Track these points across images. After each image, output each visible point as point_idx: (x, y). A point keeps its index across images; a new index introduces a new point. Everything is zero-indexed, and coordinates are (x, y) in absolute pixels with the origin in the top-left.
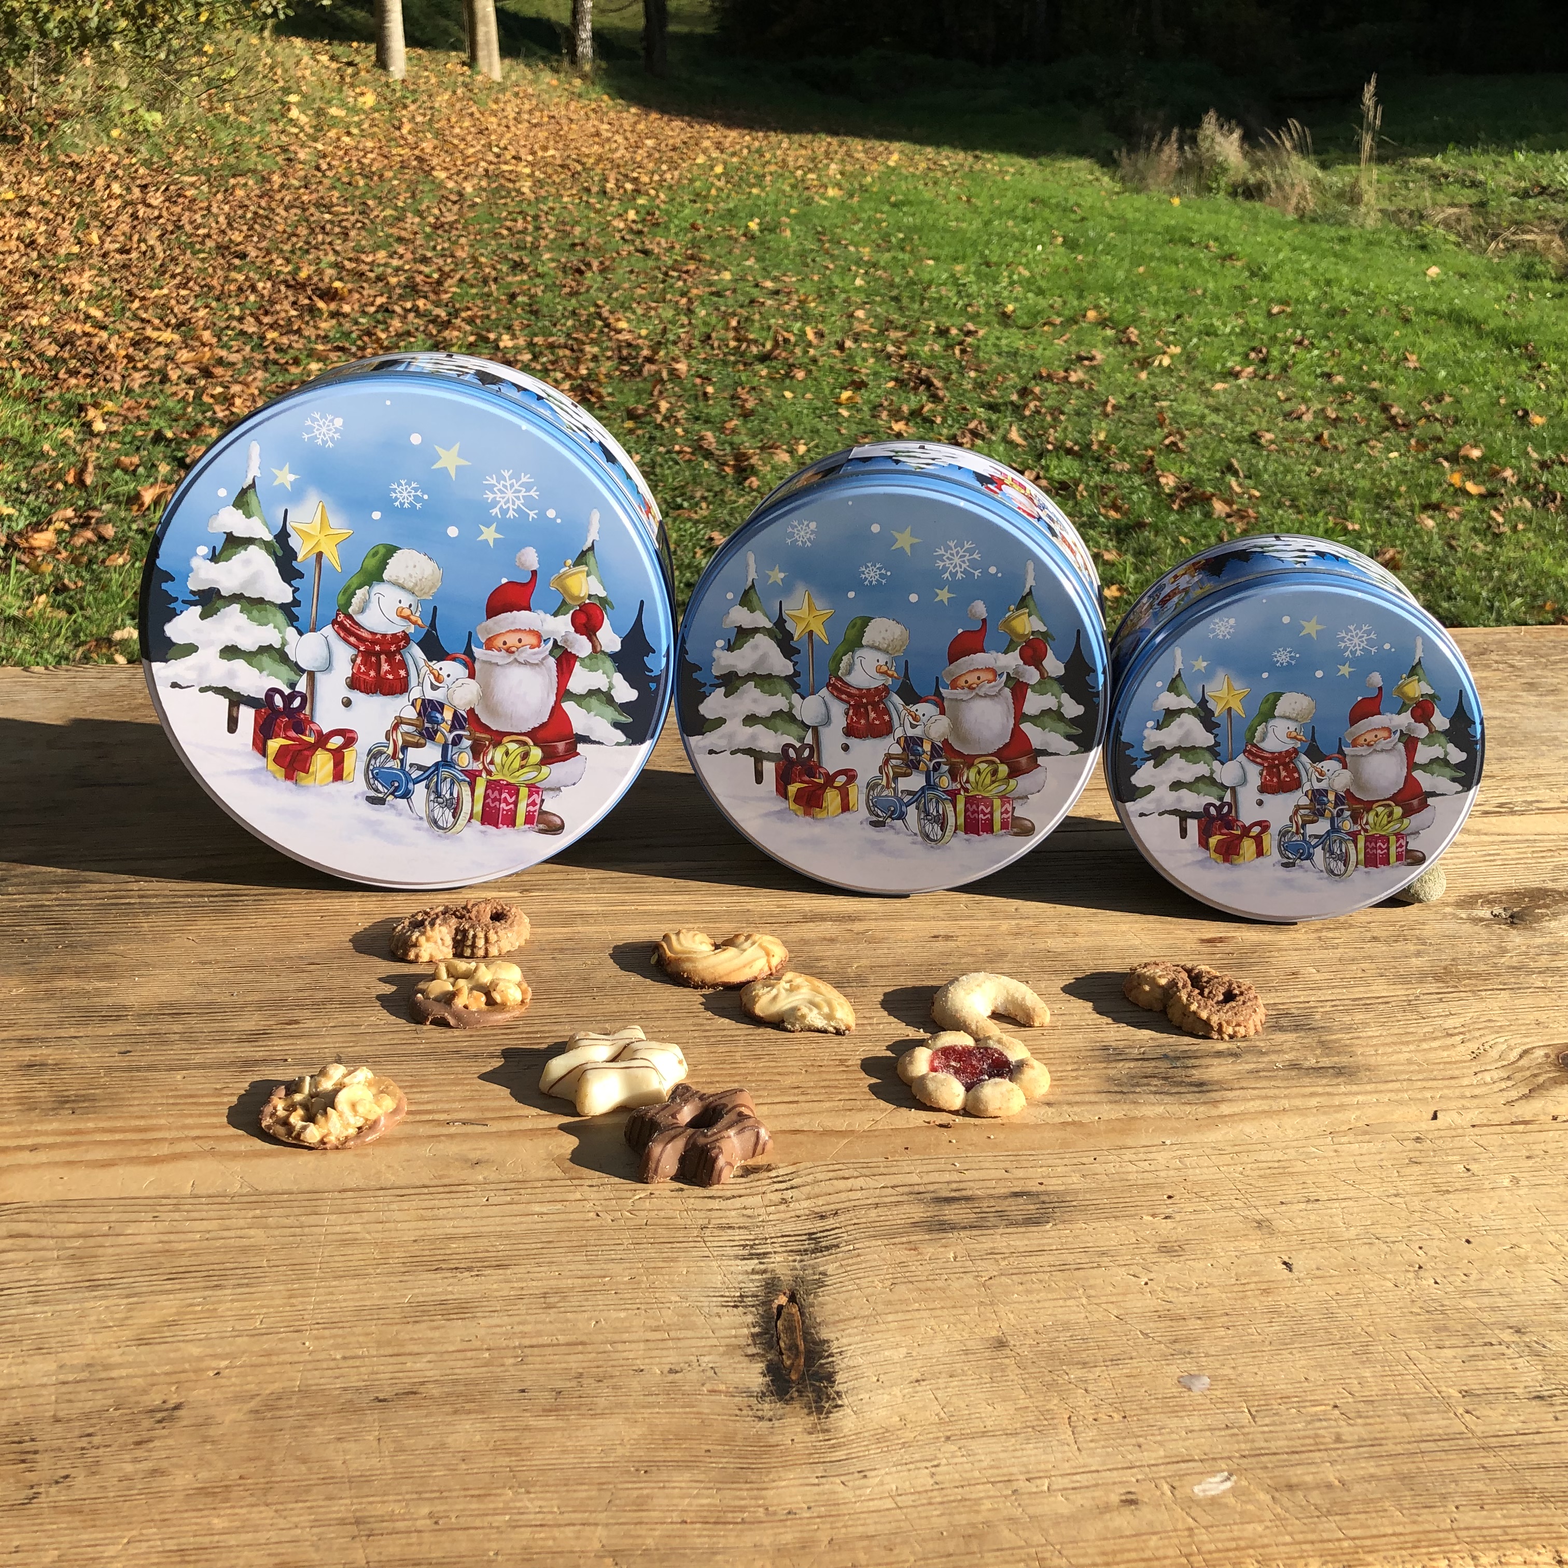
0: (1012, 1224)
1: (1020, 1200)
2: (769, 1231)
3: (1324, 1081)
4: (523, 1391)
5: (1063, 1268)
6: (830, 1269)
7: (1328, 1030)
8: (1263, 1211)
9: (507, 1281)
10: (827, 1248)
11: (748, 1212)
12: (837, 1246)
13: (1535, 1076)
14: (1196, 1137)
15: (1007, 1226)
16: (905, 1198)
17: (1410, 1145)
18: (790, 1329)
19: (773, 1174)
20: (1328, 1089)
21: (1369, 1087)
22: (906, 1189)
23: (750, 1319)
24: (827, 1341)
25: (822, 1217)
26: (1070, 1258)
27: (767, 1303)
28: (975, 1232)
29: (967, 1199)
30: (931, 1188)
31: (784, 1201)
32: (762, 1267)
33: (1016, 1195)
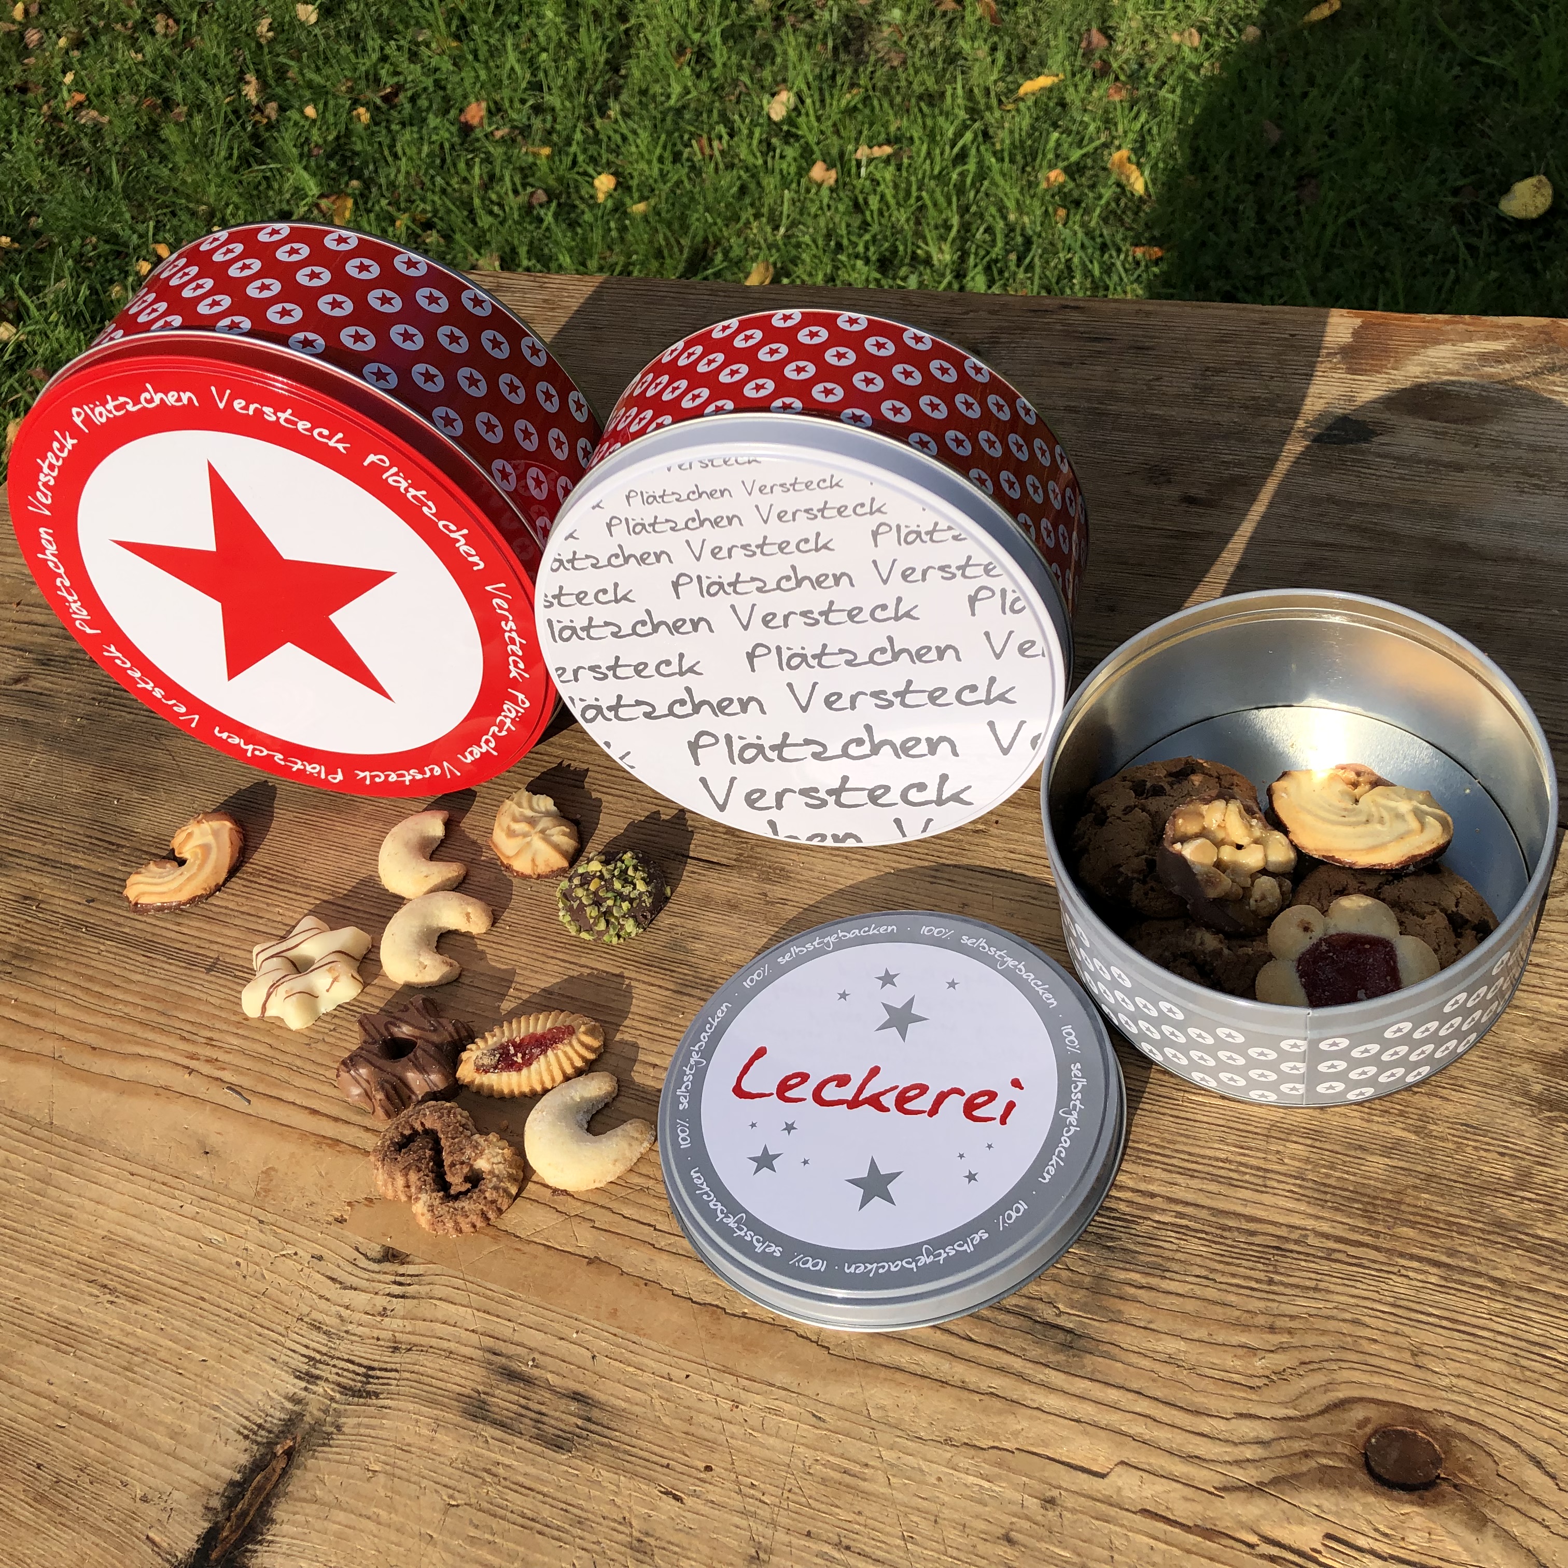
0: (540, 1438)
1: (573, 1406)
2: (344, 1348)
3: (1035, 1352)
4: (39, 1467)
5: (529, 1522)
6: (349, 1423)
7: (1128, 1258)
8: (781, 1536)
9: (126, 1320)
10: (369, 1394)
11: (345, 1313)
12: (377, 1395)
14: (812, 1387)
15: (532, 1438)
16: (478, 1354)
17: (1033, 1504)
18: (259, 1489)
19: (402, 1269)
20: (1029, 1369)
21: (1081, 1386)
22: (488, 1342)
23: (244, 1459)
24: (272, 1521)
25: (395, 1349)
26: (546, 1512)
27: (270, 1445)
28: (498, 1433)
29: (528, 1381)
30: (511, 1349)
31: (384, 1313)
32: (304, 1394)
33: (577, 1397)
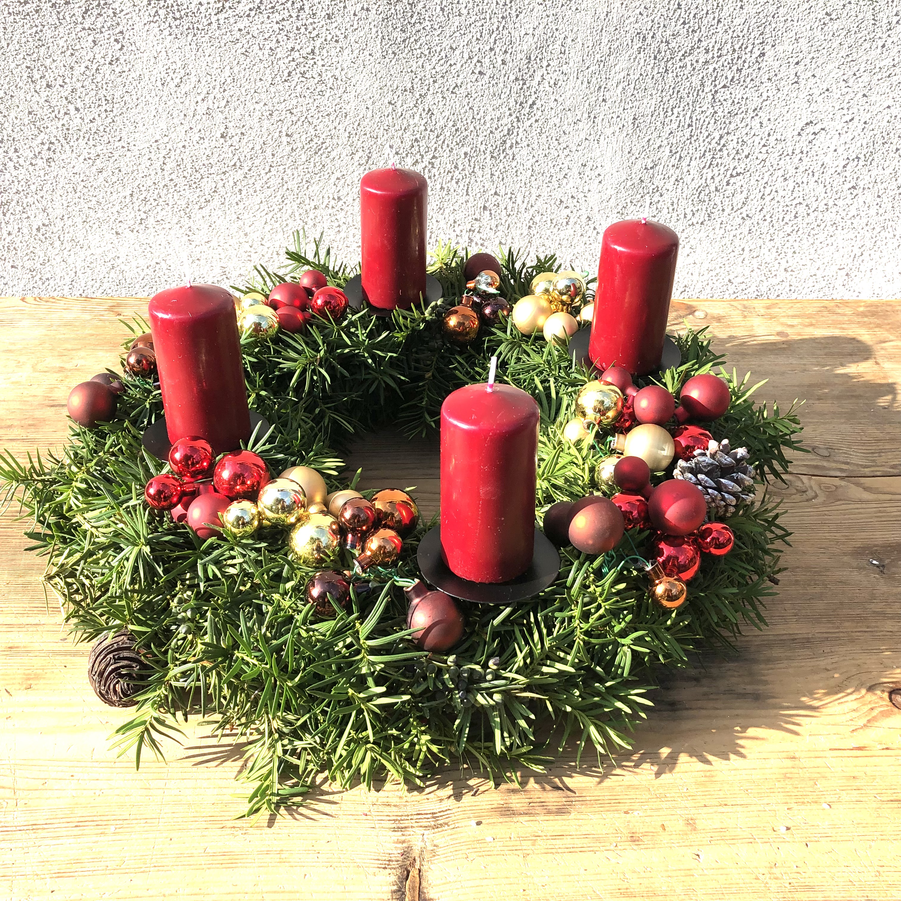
13: (872, 709)
